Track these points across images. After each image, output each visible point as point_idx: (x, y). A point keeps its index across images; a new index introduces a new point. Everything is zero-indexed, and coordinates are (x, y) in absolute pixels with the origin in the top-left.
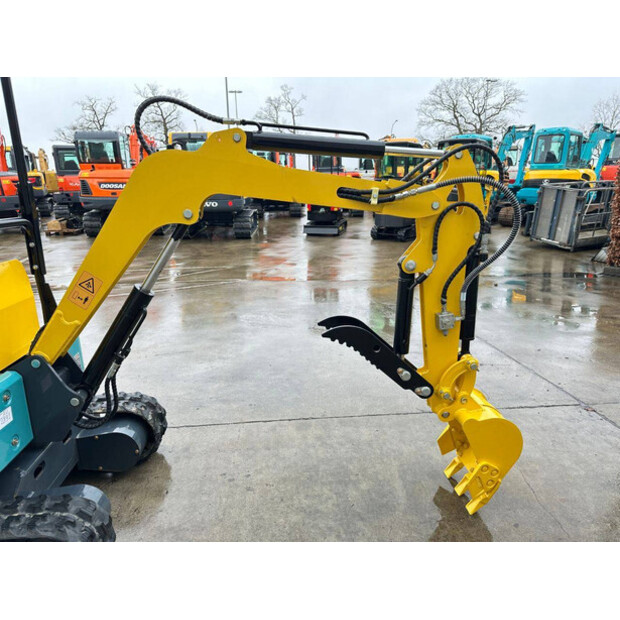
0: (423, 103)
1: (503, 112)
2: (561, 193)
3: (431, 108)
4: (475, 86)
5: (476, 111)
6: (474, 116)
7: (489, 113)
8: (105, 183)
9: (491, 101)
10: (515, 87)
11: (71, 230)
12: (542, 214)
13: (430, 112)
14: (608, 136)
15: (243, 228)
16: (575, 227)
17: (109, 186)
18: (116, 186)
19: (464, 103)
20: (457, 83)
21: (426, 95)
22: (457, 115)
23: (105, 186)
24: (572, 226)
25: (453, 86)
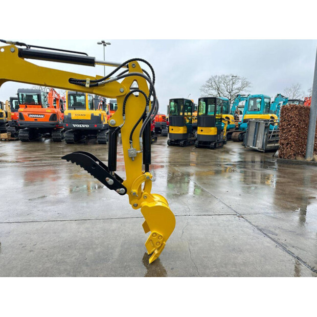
0: (203, 86)
1: (241, 92)
2: (258, 124)
3: (207, 89)
4: (227, 79)
5: (228, 91)
6: (228, 93)
7: (234, 92)
8: (32, 114)
9: (235, 86)
10: (246, 80)
11: (13, 138)
12: (250, 134)
13: (206, 91)
14: (284, 100)
15: (103, 139)
16: (265, 140)
17: (34, 116)
18: (37, 116)
19: (223, 86)
20: (219, 78)
21: (205, 83)
22: (220, 92)
23: (31, 116)
24: (263, 140)
25: (217, 79)
